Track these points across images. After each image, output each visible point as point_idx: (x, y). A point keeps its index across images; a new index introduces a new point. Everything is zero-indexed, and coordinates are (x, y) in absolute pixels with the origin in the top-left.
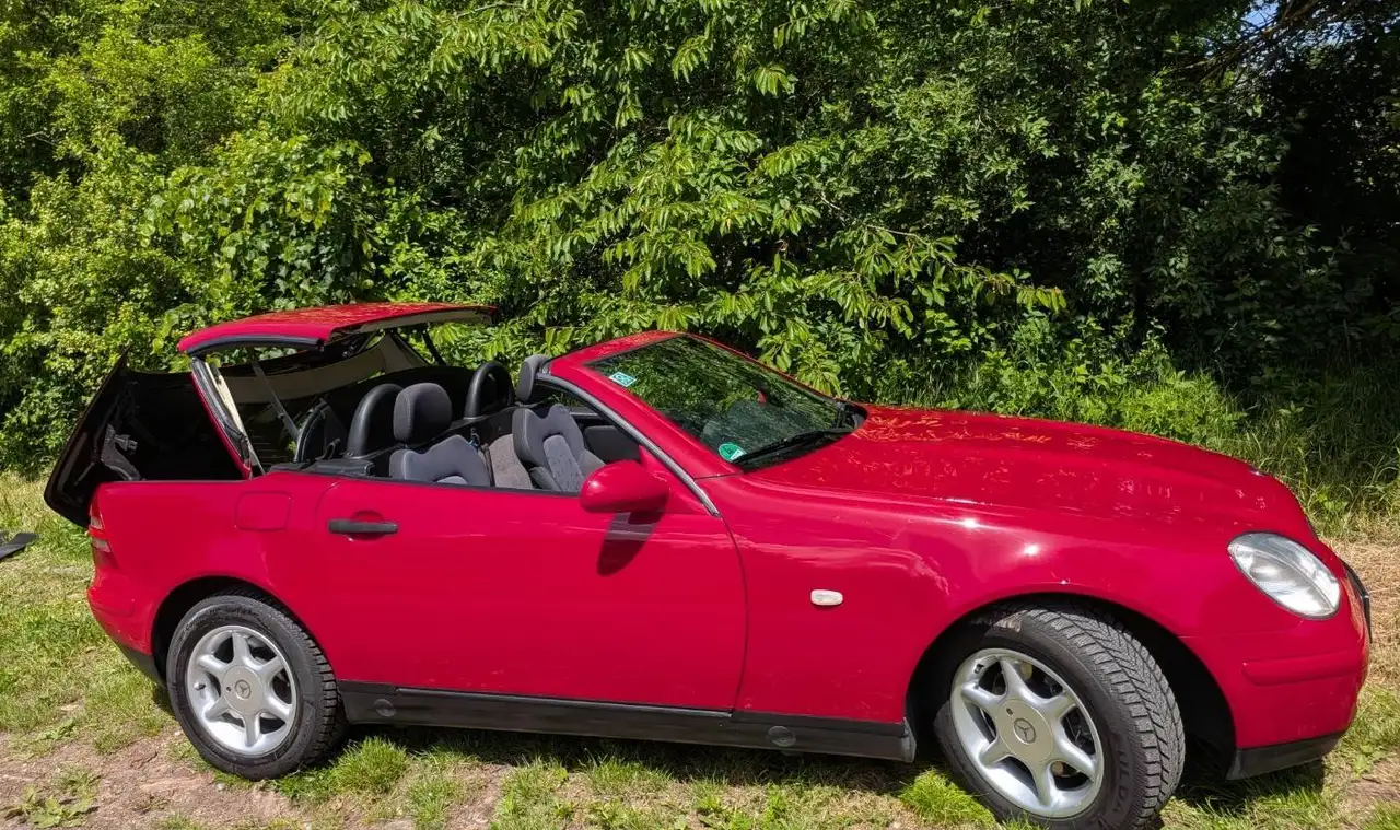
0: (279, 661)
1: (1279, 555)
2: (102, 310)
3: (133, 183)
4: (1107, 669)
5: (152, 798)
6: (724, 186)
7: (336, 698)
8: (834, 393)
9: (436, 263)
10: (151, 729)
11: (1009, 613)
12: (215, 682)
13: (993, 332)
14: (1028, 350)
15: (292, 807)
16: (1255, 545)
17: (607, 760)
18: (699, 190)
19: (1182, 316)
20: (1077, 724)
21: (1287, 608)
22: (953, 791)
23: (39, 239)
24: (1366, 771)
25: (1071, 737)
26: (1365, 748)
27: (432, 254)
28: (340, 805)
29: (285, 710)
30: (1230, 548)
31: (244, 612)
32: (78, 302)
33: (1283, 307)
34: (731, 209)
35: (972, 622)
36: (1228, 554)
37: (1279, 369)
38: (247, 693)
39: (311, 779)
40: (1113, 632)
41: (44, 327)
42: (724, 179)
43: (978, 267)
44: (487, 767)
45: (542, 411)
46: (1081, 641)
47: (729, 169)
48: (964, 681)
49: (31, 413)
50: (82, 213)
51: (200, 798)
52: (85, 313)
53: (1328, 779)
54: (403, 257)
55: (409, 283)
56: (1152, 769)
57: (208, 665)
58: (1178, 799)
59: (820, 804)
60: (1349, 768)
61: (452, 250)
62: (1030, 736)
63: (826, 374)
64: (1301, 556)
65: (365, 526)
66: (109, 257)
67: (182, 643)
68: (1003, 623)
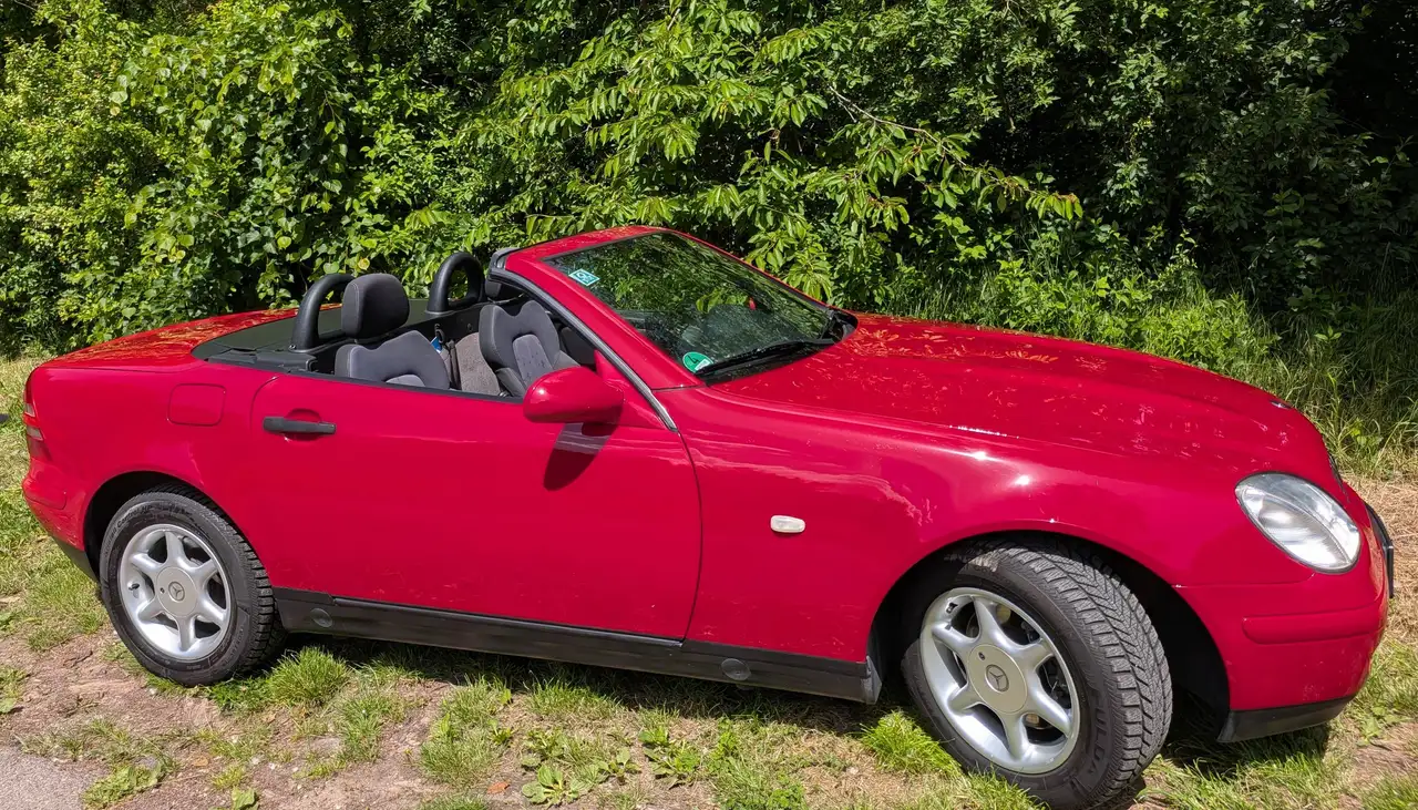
0: (213, 565)
1: (1293, 500)
2: (80, 185)
3: (110, 53)
4: (1088, 617)
5: (80, 700)
6: (725, 71)
7: (273, 605)
8: (825, 299)
9: (424, 146)
10: (89, 625)
11: (985, 551)
12: (149, 582)
13: (1011, 240)
14: (1047, 262)
15: (223, 716)
16: (1266, 488)
17: (552, 684)
18: (697, 75)
19: (1216, 228)
20: (1055, 674)
21: (1297, 559)
22: (919, 736)
23: (16, 107)
24: (1376, 736)
25: (1047, 689)
26: (1377, 711)
27: (419, 136)
28: (272, 717)
29: (220, 615)
30: (1237, 490)
31: (177, 510)
32: (54, 175)
33: (1328, 223)
34: (730, 96)
35: (946, 559)
36: (1234, 497)
37: (1318, 290)
38: (180, 596)
39: (244, 688)
40: (1100, 576)
41: (21, 200)
42: (727, 65)
43: (991, 168)
44: (430, 683)
45: (513, 308)
46: (1061, 586)
47: (732, 53)
48: (935, 620)
49: (9, 289)
50: (58, 82)
51: (131, 701)
52: (61, 188)
53: (1333, 743)
54: (388, 140)
55: (394, 167)
56: (1131, 730)
57: (141, 564)
58: (1164, 757)
59: (775, 743)
60: (1357, 732)
61: (441, 134)
62: (1003, 686)
63: (818, 276)
64: (1318, 502)
65: (302, 425)
66: (85, 130)
67: (114, 539)
68: (978, 561)
